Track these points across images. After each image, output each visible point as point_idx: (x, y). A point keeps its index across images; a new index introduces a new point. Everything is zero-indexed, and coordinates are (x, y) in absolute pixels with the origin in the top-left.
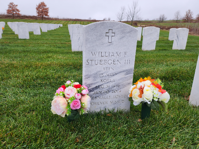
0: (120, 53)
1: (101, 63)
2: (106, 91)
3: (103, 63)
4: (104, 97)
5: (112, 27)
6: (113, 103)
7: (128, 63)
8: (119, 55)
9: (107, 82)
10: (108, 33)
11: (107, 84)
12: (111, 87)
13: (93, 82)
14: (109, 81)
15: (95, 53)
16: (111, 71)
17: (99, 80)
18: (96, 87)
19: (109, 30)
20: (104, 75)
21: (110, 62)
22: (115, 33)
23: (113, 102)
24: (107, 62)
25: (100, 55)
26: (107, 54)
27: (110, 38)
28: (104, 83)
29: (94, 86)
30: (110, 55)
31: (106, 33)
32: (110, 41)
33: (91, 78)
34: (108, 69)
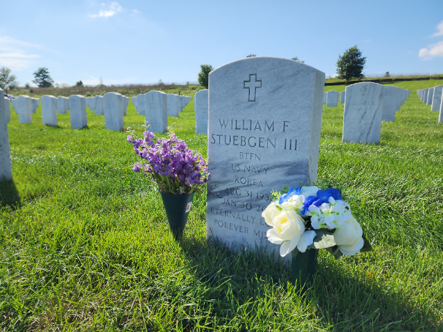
0: (273, 124)
1: (236, 142)
2: (245, 203)
3: (238, 142)
4: (241, 216)
5: (256, 69)
6: (261, 235)
7: (293, 147)
8: (272, 128)
9: (247, 183)
10: (247, 82)
11: (248, 189)
12: (254, 196)
13: (223, 179)
14: (252, 182)
15: (226, 122)
16: (254, 162)
17: (231, 176)
18: (227, 189)
19: (250, 75)
20: (242, 167)
21: (252, 141)
22: (261, 81)
23: (261, 233)
24: (247, 141)
25: (234, 127)
26: (247, 125)
27: (252, 90)
28: (240, 184)
29: (223, 187)
30: (253, 126)
31: (245, 82)
32: (252, 98)
33: (217, 170)
34: (249, 156)
